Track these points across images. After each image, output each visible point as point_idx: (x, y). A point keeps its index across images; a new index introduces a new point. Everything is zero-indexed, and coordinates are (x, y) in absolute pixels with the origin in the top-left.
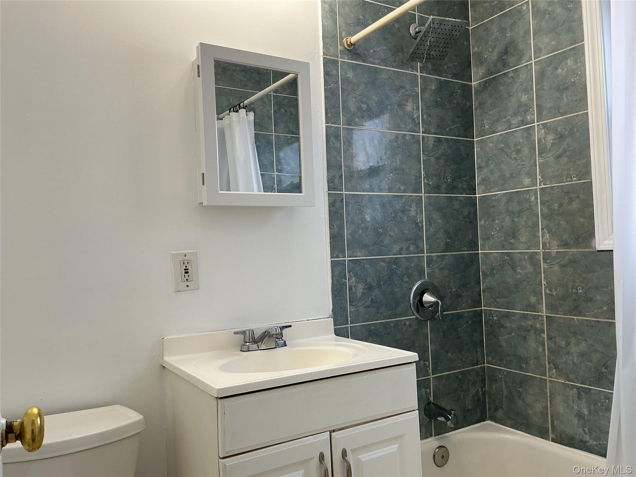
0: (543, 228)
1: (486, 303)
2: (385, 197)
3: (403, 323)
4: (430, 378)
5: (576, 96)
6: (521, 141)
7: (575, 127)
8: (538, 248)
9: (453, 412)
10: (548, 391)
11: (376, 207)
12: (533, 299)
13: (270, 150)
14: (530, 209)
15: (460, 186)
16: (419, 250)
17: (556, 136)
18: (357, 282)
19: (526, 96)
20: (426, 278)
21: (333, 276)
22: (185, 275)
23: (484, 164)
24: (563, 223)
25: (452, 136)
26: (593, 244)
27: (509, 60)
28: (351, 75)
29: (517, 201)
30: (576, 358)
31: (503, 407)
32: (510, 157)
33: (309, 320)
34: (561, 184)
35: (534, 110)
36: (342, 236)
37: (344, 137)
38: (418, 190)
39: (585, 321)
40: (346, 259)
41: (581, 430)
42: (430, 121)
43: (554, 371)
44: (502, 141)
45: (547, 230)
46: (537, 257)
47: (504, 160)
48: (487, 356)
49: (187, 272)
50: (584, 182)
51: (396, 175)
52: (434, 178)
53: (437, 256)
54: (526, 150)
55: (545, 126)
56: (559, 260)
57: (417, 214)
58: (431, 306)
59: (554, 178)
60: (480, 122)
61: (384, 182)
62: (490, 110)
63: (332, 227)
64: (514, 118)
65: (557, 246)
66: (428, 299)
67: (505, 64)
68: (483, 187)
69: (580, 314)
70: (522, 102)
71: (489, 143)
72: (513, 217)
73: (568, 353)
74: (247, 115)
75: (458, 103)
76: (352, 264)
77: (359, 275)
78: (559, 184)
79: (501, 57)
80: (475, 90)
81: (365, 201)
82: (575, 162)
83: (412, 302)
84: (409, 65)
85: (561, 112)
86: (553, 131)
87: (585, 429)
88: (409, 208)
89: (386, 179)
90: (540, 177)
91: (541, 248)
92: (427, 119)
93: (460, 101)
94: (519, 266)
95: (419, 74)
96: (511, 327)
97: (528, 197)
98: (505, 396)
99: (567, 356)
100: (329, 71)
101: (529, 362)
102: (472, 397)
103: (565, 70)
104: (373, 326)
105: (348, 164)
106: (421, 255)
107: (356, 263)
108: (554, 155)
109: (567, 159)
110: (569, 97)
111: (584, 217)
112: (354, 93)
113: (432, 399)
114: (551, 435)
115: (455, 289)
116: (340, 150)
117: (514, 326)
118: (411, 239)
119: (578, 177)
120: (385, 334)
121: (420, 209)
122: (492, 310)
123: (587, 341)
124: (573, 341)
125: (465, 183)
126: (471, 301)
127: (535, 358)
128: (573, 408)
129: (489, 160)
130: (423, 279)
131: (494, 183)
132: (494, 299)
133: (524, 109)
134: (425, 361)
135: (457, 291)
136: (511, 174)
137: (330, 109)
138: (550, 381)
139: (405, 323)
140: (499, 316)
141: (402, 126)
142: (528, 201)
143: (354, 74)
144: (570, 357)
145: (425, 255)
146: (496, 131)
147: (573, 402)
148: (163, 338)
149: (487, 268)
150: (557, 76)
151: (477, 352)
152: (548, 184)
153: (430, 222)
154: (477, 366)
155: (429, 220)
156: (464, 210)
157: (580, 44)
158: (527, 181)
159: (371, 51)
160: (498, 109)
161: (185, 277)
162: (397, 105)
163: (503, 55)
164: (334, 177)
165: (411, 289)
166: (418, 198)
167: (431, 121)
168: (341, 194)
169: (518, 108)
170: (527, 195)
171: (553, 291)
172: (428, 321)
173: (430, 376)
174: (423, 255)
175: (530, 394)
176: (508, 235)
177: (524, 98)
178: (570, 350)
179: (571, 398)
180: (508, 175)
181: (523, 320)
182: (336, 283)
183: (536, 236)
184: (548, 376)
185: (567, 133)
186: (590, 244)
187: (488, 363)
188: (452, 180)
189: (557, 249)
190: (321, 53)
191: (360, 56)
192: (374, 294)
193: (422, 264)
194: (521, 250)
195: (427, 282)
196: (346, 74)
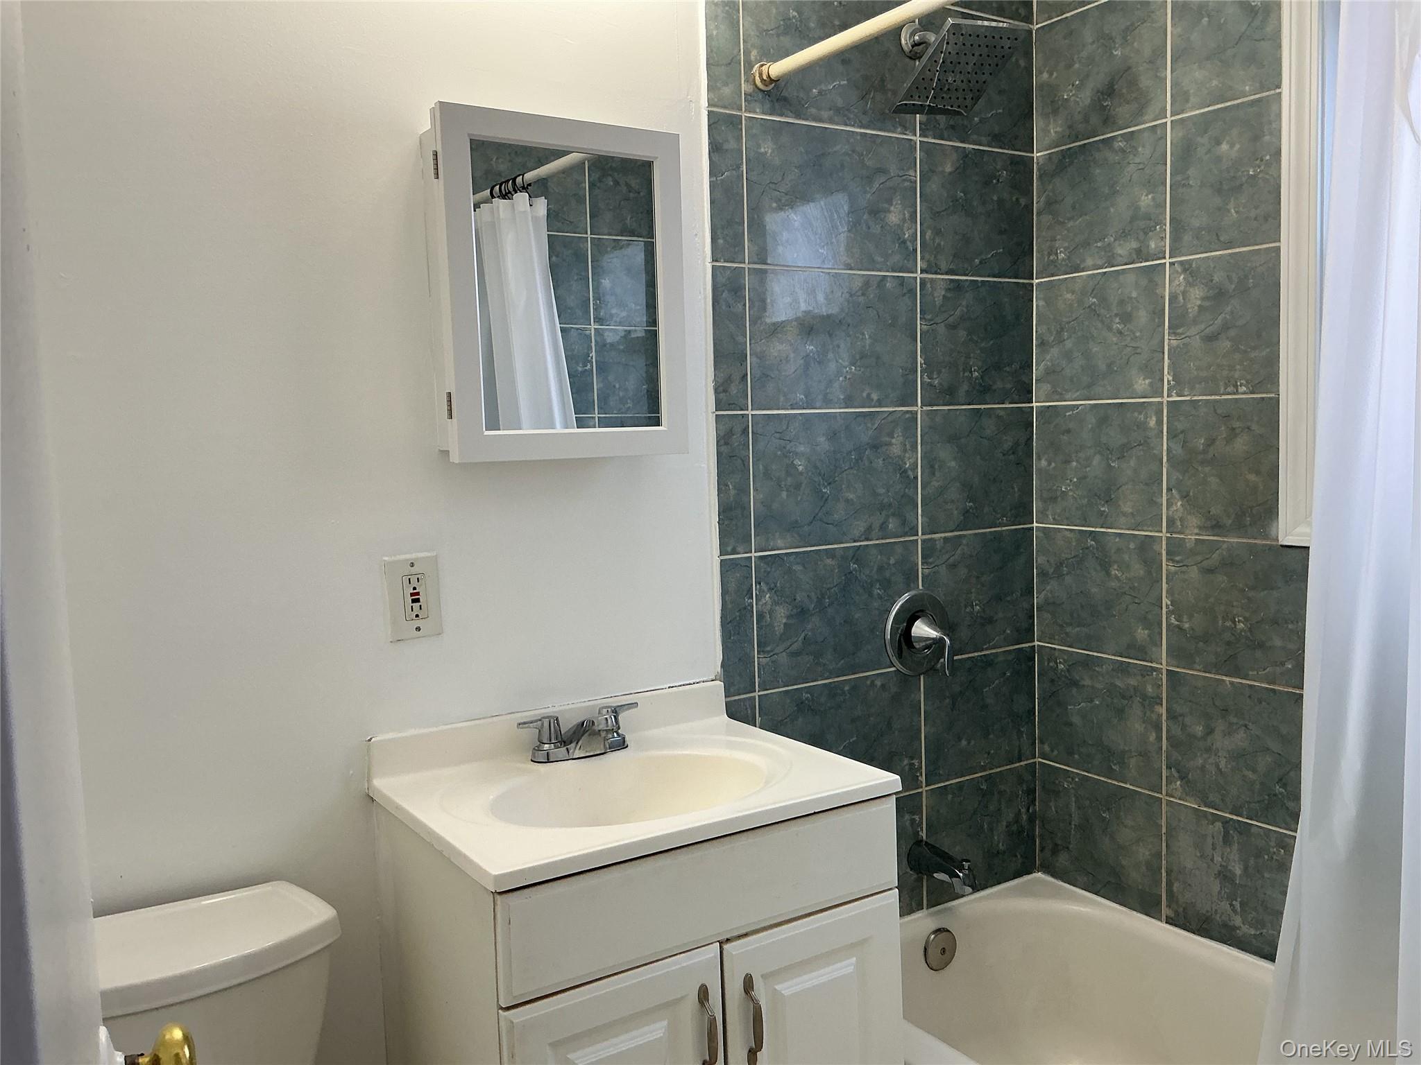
0: (1171, 487)
1: (1042, 632)
2: (838, 417)
3: (868, 682)
4: (922, 792)
5: (1256, 208)
6: (1134, 295)
7: (1250, 277)
8: (1158, 528)
9: (966, 865)
10: (1163, 823)
11: (818, 439)
12: (1141, 634)
13: (581, 275)
14: (1145, 443)
15: (999, 385)
16: (907, 529)
17: (1208, 291)
18: (776, 603)
19: (1150, 197)
20: (921, 587)
21: (724, 592)
22: (412, 607)
23: (1052, 338)
24: (1213, 480)
25: (985, 277)
26: (1273, 533)
27: (1117, 110)
28: (768, 147)
29: (1119, 425)
30: (1225, 760)
31: (1071, 846)
32: (1110, 329)
33: (672, 687)
34: (1213, 397)
35: (1165, 230)
36: (745, 508)
37: (751, 290)
38: (908, 399)
39: (1247, 689)
40: (753, 554)
41: (1225, 905)
42: (939, 245)
43: (1179, 783)
44: (1093, 291)
45: (1179, 491)
46: (1154, 547)
47: (1095, 333)
48: (1042, 742)
49: (417, 601)
50: (1263, 398)
51: (862, 370)
52: (943, 370)
53: (945, 538)
54: (1142, 316)
55: (1186, 267)
56: (1199, 558)
57: (905, 451)
58: (928, 647)
59: (1200, 383)
60: (1048, 244)
61: (836, 385)
62: (1069, 219)
63: (723, 488)
64: (1122, 242)
65: (1197, 527)
66: (923, 632)
67: (1107, 118)
68: (1047, 387)
69: (1237, 672)
70: (1140, 209)
71: (1065, 293)
72: (1108, 459)
73: (1208, 750)
74: (531, 205)
75: (1001, 202)
76: (765, 566)
77: (779, 589)
78: (1209, 398)
79: (1099, 100)
80: (1039, 169)
81: (794, 429)
82: (1245, 352)
83: (889, 637)
84: (897, 120)
85: (1222, 239)
86: (1203, 281)
87: (1234, 902)
88: (887, 439)
89: (841, 379)
90: (1171, 378)
91: (1164, 530)
92: (934, 240)
93: (1006, 196)
94: (1115, 562)
95: (918, 139)
96: (1093, 687)
97: (1142, 419)
98: (1075, 825)
99: (1205, 756)
100: (721, 141)
101: (1126, 761)
102: (1007, 827)
103: (1238, 146)
104: (807, 693)
105: (759, 349)
106: (912, 538)
107: (774, 563)
108: (1203, 334)
109: (1228, 344)
110: (1241, 209)
111: (1258, 473)
112: (776, 190)
113: (924, 835)
114: (1165, 911)
115: (980, 607)
116: (742, 318)
117: (1099, 686)
118: (890, 505)
119: (1250, 386)
120: (830, 708)
121: (912, 440)
122: (1055, 649)
123: (1248, 729)
124: (1220, 726)
125: (1010, 378)
126: (1011, 632)
127: (1140, 755)
128: (1212, 860)
129: (1062, 329)
130: (914, 589)
131: (1072, 380)
132: (1061, 626)
133: (1143, 224)
134: (912, 758)
135: (984, 611)
136: (1109, 366)
137: (723, 228)
138: (1169, 803)
139: (873, 682)
140: (1070, 663)
141: (879, 259)
142: (1142, 426)
143: (775, 147)
144: (1213, 757)
145: (920, 537)
146: (1082, 266)
147: (1214, 849)
148: (370, 740)
149: (1048, 561)
150: (1218, 159)
151: (1020, 733)
152: (1186, 393)
153: (932, 467)
154: (1019, 762)
155: (931, 465)
156: (1005, 438)
157: (1272, 92)
158: (1142, 384)
159: (814, 90)
160: (1087, 217)
161: (412, 610)
162: (868, 213)
163: (1104, 98)
164: (729, 380)
165: (889, 611)
166: (907, 416)
167: (942, 243)
168: (743, 416)
169: (1130, 222)
170: (1140, 413)
171: (1185, 620)
172: (922, 677)
173: (922, 787)
174: (915, 538)
175: (1126, 827)
176: (1096, 495)
177: (1146, 200)
178: (1212, 744)
179: (1210, 840)
180: (1102, 367)
181: (1120, 675)
182: (730, 606)
183: (1153, 503)
184: (1164, 792)
185: (1233, 286)
186: (1267, 529)
187: (1043, 756)
188: (982, 372)
189: (1197, 534)
190: (704, 102)
191: (790, 105)
192: (809, 626)
193: (912, 559)
194: (1122, 529)
195: (922, 595)
196: (759, 146)
